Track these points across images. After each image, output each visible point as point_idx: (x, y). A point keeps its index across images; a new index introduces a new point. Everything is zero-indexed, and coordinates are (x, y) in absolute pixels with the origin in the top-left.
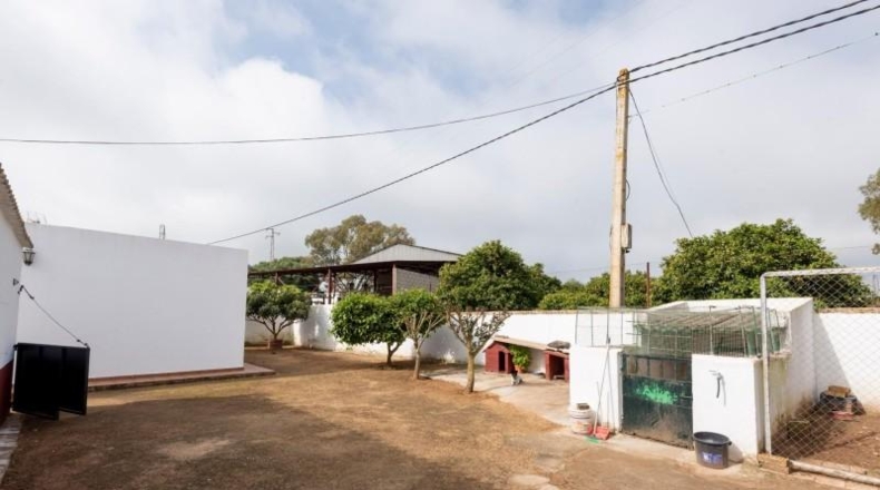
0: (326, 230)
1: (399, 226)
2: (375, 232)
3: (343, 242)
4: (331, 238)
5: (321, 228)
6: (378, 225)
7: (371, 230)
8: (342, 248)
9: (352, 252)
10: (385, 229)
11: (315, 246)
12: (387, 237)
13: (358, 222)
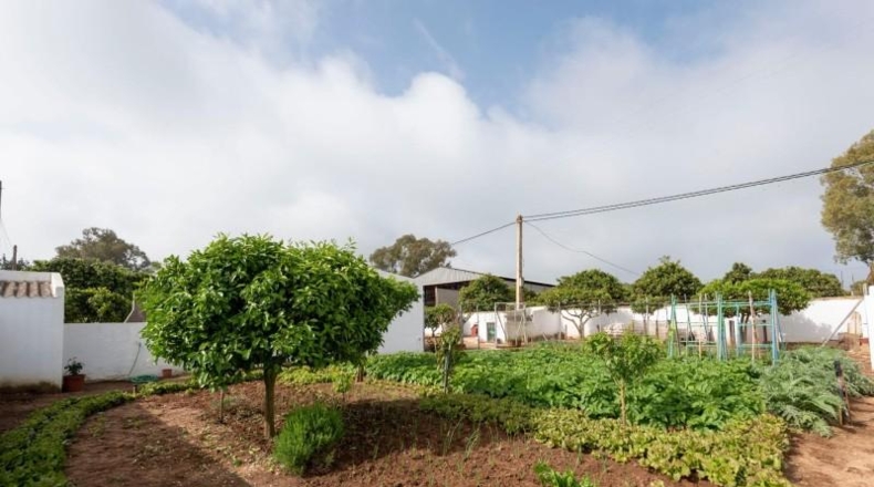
0: (385, 248)
1: (443, 241)
2: (423, 248)
3: (399, 258)
4: (389, 255)
5: (381, 247)
6: (425, 241)
7: (420, 247)
8: (398, 263)
9: (406, 266)
10: (431, 244)
11: (377, 262)
12: (433, 252)
13: (409, 240)
